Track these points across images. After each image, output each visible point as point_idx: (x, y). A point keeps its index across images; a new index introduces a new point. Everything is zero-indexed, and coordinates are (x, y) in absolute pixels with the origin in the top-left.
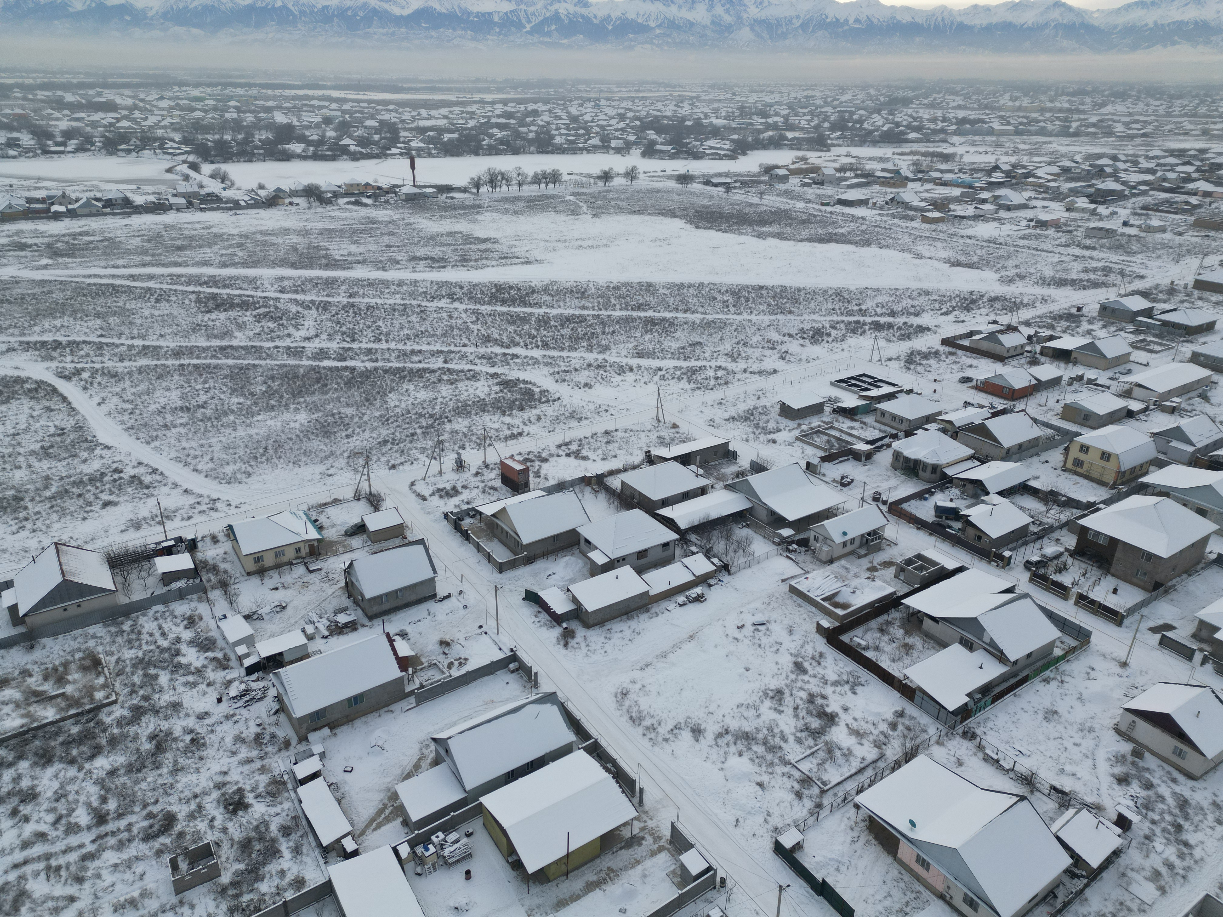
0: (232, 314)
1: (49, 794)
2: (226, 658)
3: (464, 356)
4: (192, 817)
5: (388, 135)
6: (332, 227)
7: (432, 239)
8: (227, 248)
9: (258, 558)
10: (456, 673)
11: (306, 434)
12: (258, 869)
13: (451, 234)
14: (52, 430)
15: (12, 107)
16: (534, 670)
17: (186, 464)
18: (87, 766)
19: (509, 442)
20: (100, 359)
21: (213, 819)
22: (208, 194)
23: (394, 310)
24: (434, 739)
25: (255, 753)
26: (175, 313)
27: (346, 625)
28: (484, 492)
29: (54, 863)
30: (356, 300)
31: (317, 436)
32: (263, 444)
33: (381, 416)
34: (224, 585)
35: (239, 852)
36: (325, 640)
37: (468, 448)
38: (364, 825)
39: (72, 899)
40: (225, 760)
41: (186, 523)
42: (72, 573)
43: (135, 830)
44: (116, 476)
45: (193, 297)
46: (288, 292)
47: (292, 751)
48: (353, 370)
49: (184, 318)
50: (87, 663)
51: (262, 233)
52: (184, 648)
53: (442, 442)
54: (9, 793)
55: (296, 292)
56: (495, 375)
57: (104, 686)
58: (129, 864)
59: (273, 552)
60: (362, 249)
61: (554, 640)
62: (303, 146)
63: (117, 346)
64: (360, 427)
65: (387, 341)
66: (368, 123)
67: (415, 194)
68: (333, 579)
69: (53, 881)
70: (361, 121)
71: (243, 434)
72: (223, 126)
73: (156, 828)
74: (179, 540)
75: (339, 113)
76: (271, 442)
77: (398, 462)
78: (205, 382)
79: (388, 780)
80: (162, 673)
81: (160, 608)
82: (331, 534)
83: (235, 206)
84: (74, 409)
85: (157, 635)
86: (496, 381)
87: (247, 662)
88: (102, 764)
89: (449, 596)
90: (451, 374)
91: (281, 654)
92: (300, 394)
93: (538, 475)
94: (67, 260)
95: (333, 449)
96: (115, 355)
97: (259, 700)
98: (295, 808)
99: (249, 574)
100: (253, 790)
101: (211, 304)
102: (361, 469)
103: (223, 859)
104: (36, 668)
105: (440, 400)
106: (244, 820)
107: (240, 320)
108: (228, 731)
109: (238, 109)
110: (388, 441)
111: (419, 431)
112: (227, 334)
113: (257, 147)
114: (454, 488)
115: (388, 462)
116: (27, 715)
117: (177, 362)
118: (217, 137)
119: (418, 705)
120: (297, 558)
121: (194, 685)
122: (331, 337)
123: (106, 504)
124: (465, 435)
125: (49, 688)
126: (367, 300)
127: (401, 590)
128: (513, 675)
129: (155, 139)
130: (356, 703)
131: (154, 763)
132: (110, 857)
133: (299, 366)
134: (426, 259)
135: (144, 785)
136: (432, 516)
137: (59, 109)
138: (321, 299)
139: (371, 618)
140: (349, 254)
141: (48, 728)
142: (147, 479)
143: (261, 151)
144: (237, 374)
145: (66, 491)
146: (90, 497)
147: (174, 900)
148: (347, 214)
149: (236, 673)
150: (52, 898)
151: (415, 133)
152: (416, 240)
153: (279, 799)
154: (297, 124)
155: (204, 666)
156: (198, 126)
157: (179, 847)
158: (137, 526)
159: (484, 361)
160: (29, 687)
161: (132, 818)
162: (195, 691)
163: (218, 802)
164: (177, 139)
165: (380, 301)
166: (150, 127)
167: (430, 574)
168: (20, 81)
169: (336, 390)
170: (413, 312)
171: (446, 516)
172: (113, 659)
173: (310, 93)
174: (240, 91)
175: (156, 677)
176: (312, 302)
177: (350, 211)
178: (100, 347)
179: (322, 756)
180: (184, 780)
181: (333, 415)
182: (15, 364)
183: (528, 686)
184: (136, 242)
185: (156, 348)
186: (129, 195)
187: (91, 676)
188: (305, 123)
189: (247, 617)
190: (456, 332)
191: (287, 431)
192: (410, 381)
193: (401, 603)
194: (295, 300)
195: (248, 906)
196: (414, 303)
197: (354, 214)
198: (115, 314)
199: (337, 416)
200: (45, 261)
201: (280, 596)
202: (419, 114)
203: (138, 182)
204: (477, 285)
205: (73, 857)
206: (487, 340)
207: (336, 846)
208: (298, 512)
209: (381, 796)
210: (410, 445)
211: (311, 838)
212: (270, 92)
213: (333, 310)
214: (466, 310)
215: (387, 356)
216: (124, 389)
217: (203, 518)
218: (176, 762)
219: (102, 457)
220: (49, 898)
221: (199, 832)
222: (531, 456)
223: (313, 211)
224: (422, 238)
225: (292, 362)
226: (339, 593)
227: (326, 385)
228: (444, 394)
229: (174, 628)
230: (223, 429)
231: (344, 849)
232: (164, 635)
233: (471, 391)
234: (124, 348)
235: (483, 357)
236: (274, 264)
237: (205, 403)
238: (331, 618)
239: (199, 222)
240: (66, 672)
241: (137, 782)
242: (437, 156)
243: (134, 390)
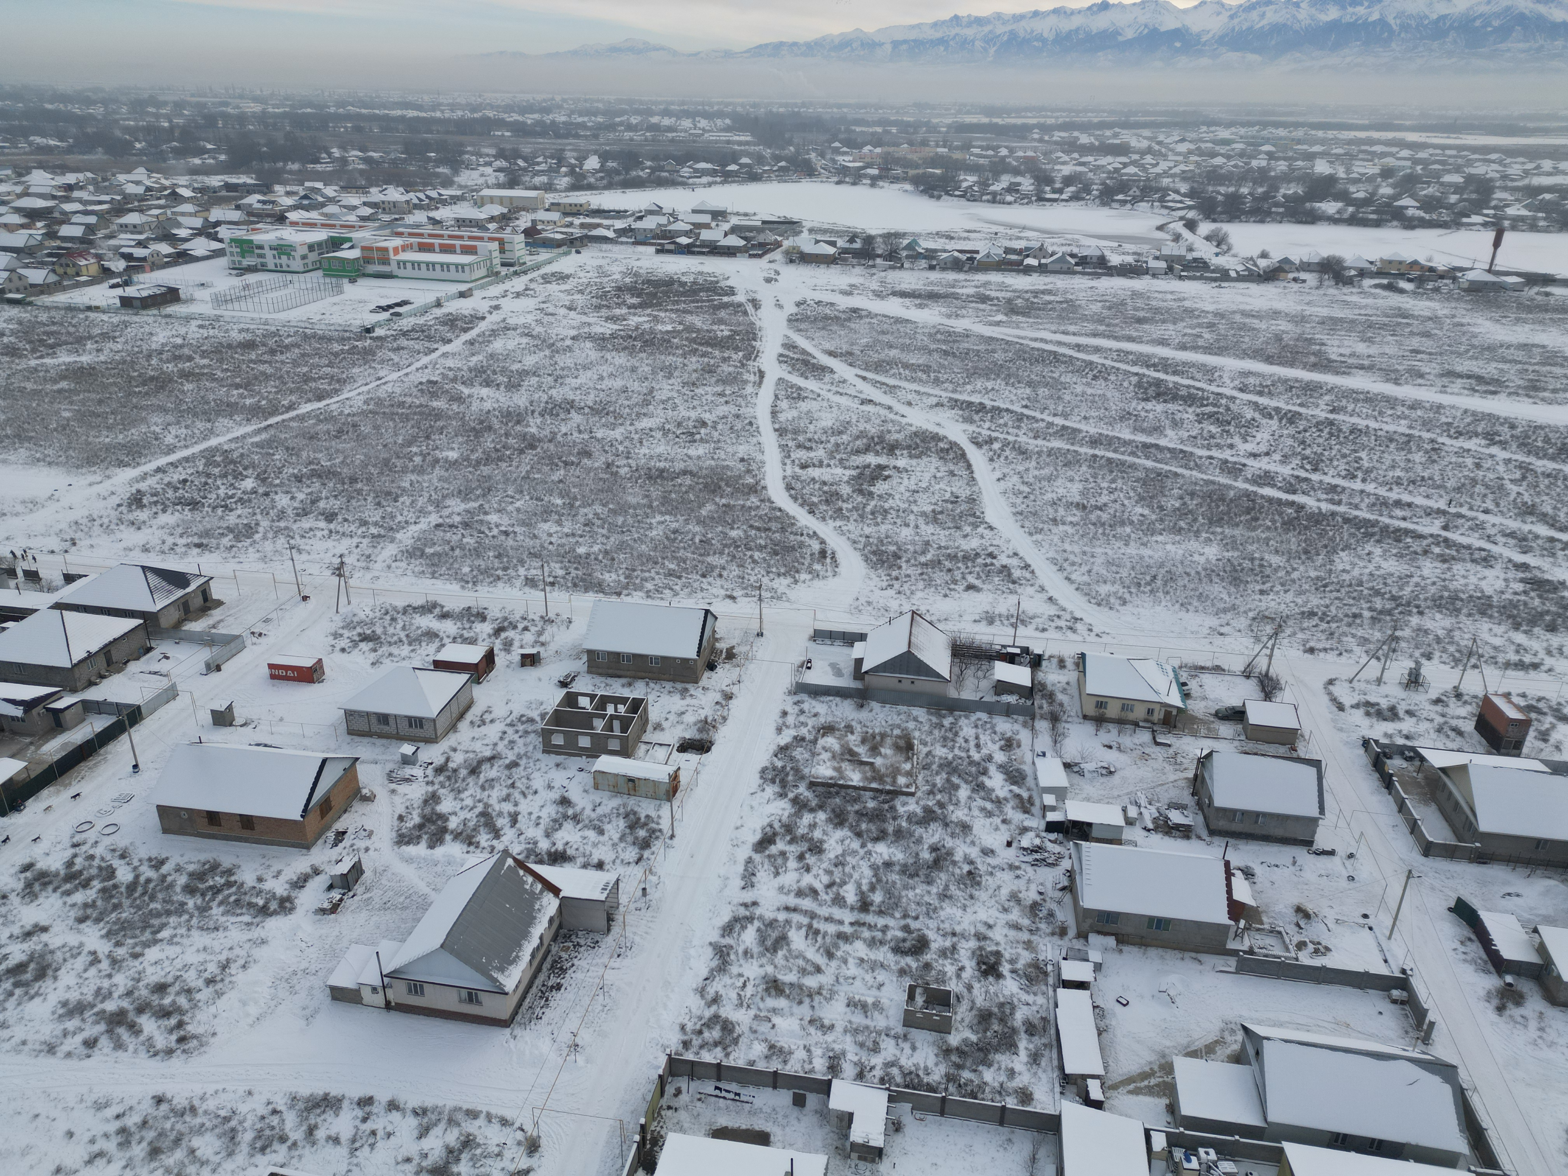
0: (1172, 407)
1: (832, 855)
2: (1031, 801)
3: (1479, 527)
4: (943, 953)
5: (1474, 196)
6: (1341, 315)
7: (1490, 350)
8: (1191, 327)
9: (1101, 702)
10: (1305, 959)
11: (1210, 573)
12: (989, 1051)
13: (1524, 347)
14: (948, 496)
15: (1025, 149)
16: (1431, 1017)
17: (1061, 569)
18: (870, 846)
19: (1510, 673)
20: (1015, 431)
21: (962, 969)
22: (1195, 260)
23: (1391, 440)
24: (1245, 1029)
25: (1026, 922)
26: (1109, 394)
27: (1177, 827)
28: (1439, 730)
29: (816, 925)
30: (1340, 417)
31: (1222, 580)
32: (1153, 571)
33: (1318, 578)
34: (1054, 719)
35: (975, 1021)
36: (1146, 833)
37: (1436, 660)
38: (1120, 1079)
39: (818, 970)
40: (994, 913)
41: (1038, 634)
42: (917, 647)
43: (890, 935)
44: (989, 561)
45: (1134, 379)
46: (1250, 392)
47: (1065, 943)
48: (1301, 507)
49: (1116, 402)
50: (902, 743)
51: (1244, 313)
52: (992, 769)
53: (1397, 639)
54: (803, 836)
55: (1260, 394)
56: (1525, 567)
57: (909, 774)
58: (874, 966)
59: (1120, 702)
60: (1373, 350)
61: (1482, 993)
62: (1340, 205)
63: (1037, 421)
64: (1282, 585)
65: (1364, 480)
66: (1447, 178)
67: (1486, 283)
68: (1181, 764)
69: (809, 941)
70: (1437, 175)
71: (1134, 552)
72: (1242, 178)
73: (908, 945)
74: (1026, 650)
75: (1408, 163)
76: (1163, 571)
77: (1320, 646)
78: (1113, 481)
79: (1168, 1043)
80: (963, 786)
81: (984, 716)
82: (1197, 707)
83: (1224, 276)
84: (973, 479)
85: (972, 743)
86: (1521, 575)
87: (1052, 817)
88: (883, 851)
89: (1332, 853)
90: (1448, 547)
91: (1090, 825)
92: (1219, 522)
93: (1544, 736)
94: (1021, 318)
95: (1237, 602)
96: (1031, 430)
97: (1049, 865)
98: (1048, 1008)
99: (1085, 717)
100: (1012, 962)
101: (1151, 392)
102: (1265, 639)
103: (959, 1018)
104: (858, 728)
105: (1416, 579)
106: (992, 989)
107: (1178, 417)
108: (1006, 882)
109: (1271, 156)
110: (1315, 614)
111: (1367, 614)
112: (1157, 429)
113: (1277, 205)
114: (1393, 709)
115: (1305, 642)
116: (838, 770)
117: (1091, 452)
118: (1232, 189)
119: (1237, 972)
120: (1146, 721)
121: (989, 814)
122: (1285, 459)
123: (970, 587)
124: (1438, 640)
125: (862, 751)
126: (1355, 420)
127: (1265, 815)
128: (1393, 1007)
129: (1158, 190)
130: (1158, 927)
131: (927, 876)
132: (859, 949)
133: (1230, 487)
134: (1469, 377)
135: (911, 894)
136: (1344, 736)
137: (1067, 152)
138: (1290, 407)
139: (1212, 832)
140: (1353, 355)
141: (850, 791)
142: (1017, 573)
143: (1281, 210)
144: (1152, 480)
145: (939, 562)
146: (958, 575)
147: (900, 1029)
148: (1370, 301)
149: (1035, 823)
150: (804, 958)
151: (1519, 195)
152: (1463, 348)
153: (1035, 988)
154: (1343, 175)
155: (1005, 799)
156: (1215, 176)
157: (921, 977)
158: (990, 619)
159: (1512, 542)
160: (847, 743)
161: (891, 922)
162: (988, 821)
163: (973, 953)
164: (1183, 191)
165: (1373, 424)
166: (1158, 175)
167: (1314, 812)
168: (1042, 120)
169: (1268, 528)
170: (1419, 448)
171: (1366, 743)
172: (925, 750)
173: (1376, 135)
174: (1281, 132)
175: (957, 787)
176: (1277, 410)
177: (1375, 297)
178: (1020, 418)
179: (1098, 967)
180: (949, 910)
181: (1252, 560)
182: (938, 420)
183: (1414, 1034)
184: (1096, 308)
185: (1076, 431)
186: (1107, 253)
187: (900, 758)
188: (1355, 175)
189: (1067, 766)
190: (1479, 489)
191: (1187, 563)
192: (1378, 541)
193: (1258, 831)
194: (1256, 404)
195: (966, 1084)
196: (1426, 435)
197: (1380, 302)
198: (1047, 385)
199: (1257, 562)
200: (1000, 317)
201: (1112, 757)
202: (1538, 167)
203: (1121, 239)
204: (1541, 427)
205: (832, 929)
206: (1528, 511)
207: (1079, 1081)
208: (1166, 666)
209: (1153, 1058)
210: (1345, 629)
211: (1055, 1055)
212: (1320, 134)
213: (1302, 425)
214: (1508, 461)
215: (1357, 500)
216: (1027, 470)
217: (1057, 635)
218: (947, 887)
219: (982, 537)
220: (800, 955)
221: (945, 973)
222: (1541, 705)
223: (1321, 292)
224: (1473, 346)
225: (1224, 480)
226: (1183, 784)
227: (1257, 519)
228: (1426, 572)
229: (990, 744)
230: (1113, 541)
231: (1087, 1092)
232: (978, 746)
233: (1473, 580)
234: (1042, 425)
235: (1512, 535)
236: (1245, 354)
237: (1105, 505)
238: (1163, 810)
239: (1172, 293)
240: (881, 743)
241: (906, 887)
242: (1546, 230)
243: (1037, 473)
